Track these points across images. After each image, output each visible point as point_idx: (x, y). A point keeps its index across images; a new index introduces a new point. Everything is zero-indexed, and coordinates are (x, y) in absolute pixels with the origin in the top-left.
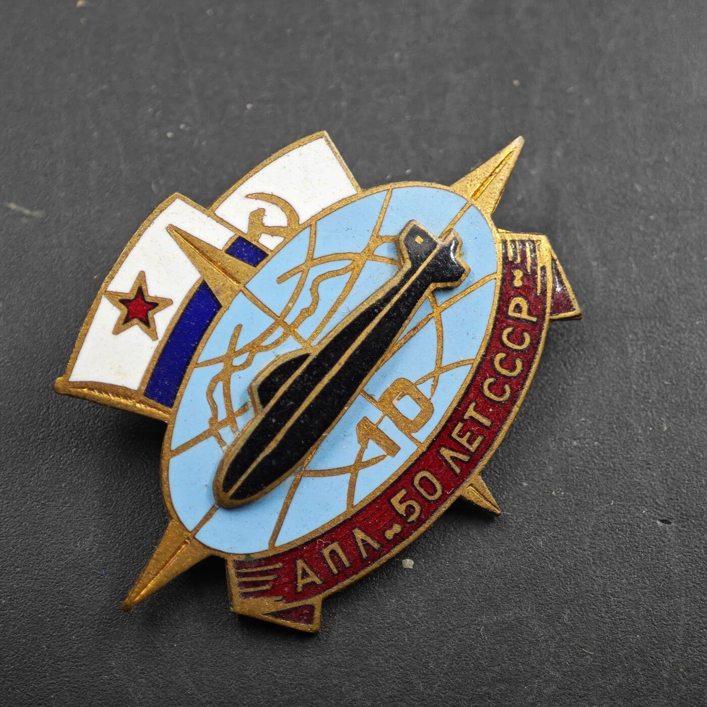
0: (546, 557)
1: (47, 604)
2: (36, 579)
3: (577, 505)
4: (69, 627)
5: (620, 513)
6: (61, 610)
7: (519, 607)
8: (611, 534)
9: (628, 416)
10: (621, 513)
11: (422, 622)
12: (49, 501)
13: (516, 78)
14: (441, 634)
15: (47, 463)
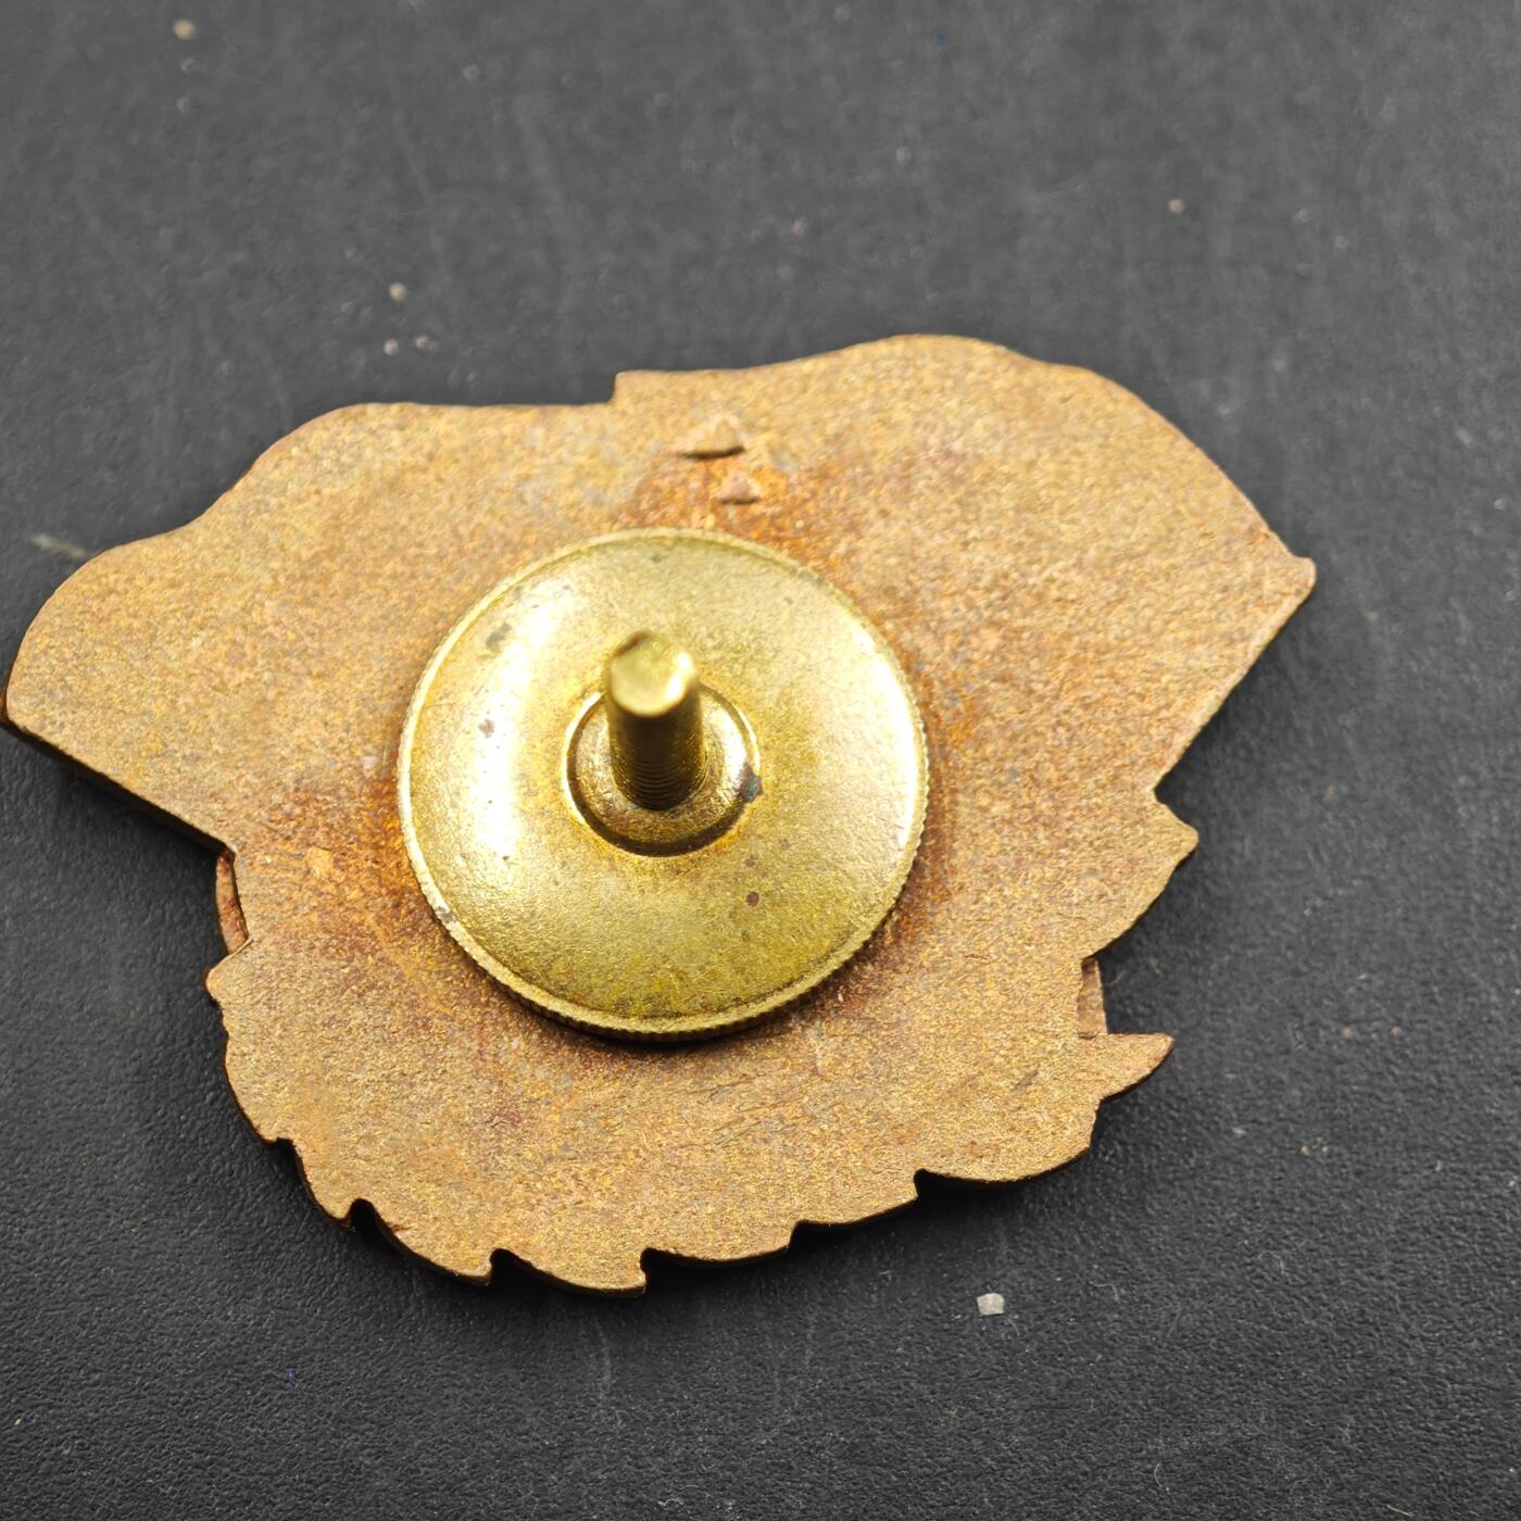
0: (1295, 1296)
1: (166, 1454)
2: (138, 1397)
3: (1358, 1174)
4: (219, 1505)
5: (1457, 1188)
6: (197, 1466)
7: (1240, 1416)
8: (1439, 1237)
9: (1465, 964)
10: (1460, 1189)
11: (1021, 1459)
12: (157, 1217)
13: (1175, 196)
14: (1066, 1486)
15: (150, 1129)
